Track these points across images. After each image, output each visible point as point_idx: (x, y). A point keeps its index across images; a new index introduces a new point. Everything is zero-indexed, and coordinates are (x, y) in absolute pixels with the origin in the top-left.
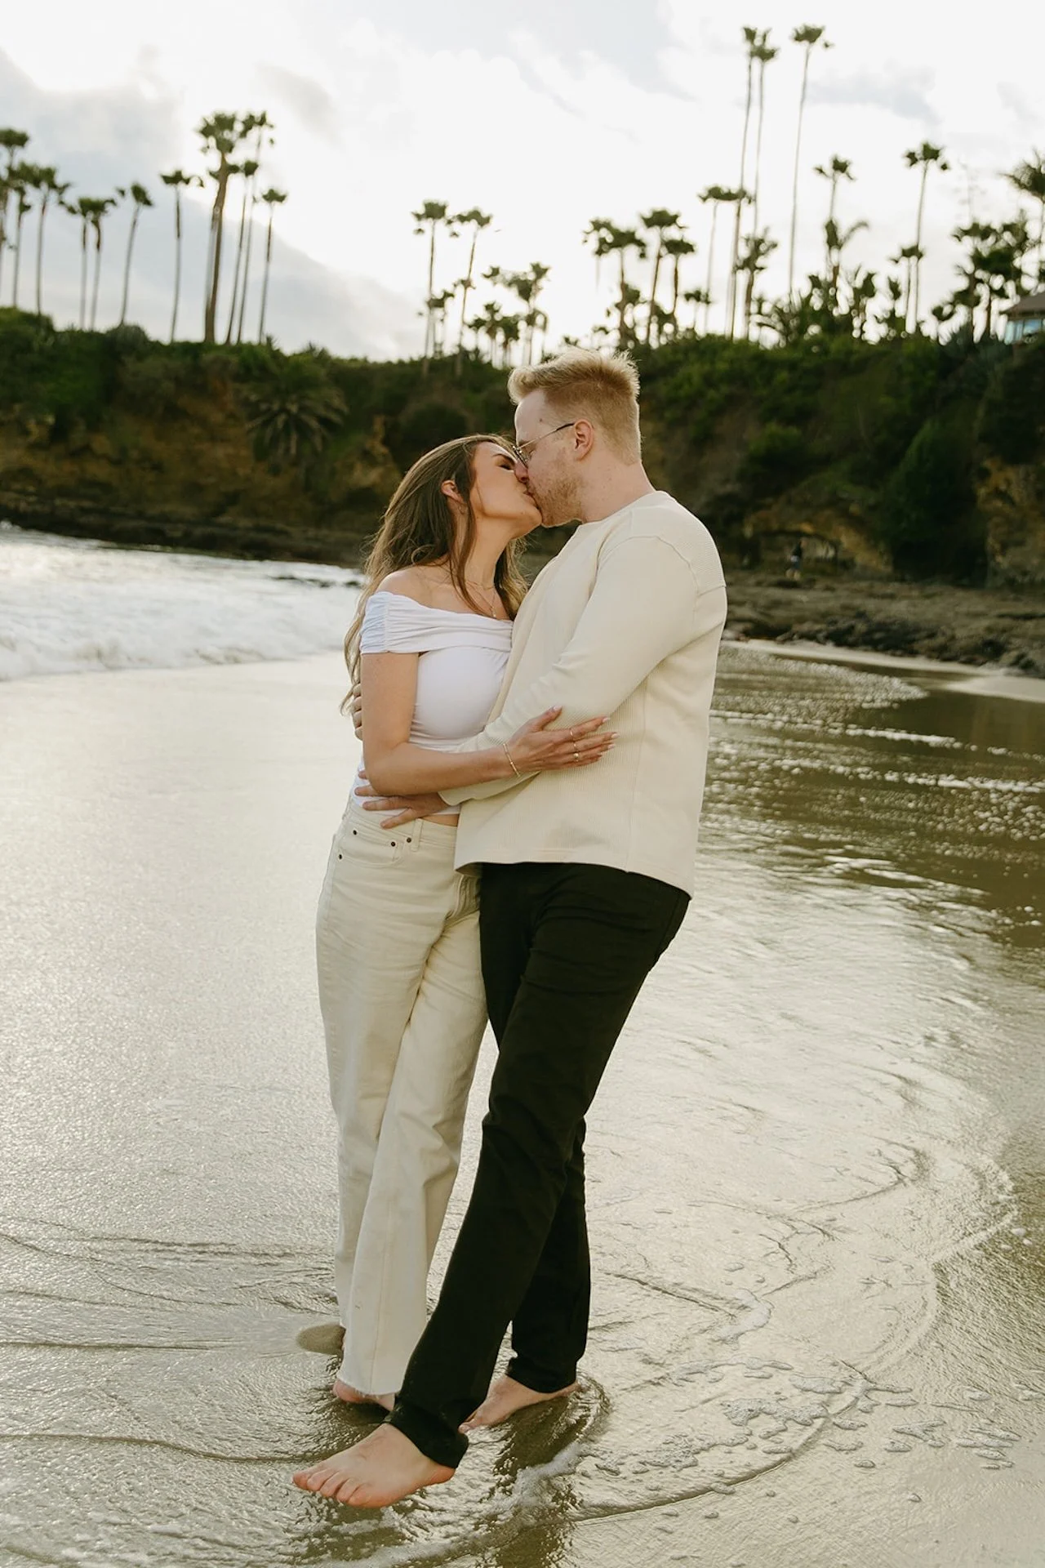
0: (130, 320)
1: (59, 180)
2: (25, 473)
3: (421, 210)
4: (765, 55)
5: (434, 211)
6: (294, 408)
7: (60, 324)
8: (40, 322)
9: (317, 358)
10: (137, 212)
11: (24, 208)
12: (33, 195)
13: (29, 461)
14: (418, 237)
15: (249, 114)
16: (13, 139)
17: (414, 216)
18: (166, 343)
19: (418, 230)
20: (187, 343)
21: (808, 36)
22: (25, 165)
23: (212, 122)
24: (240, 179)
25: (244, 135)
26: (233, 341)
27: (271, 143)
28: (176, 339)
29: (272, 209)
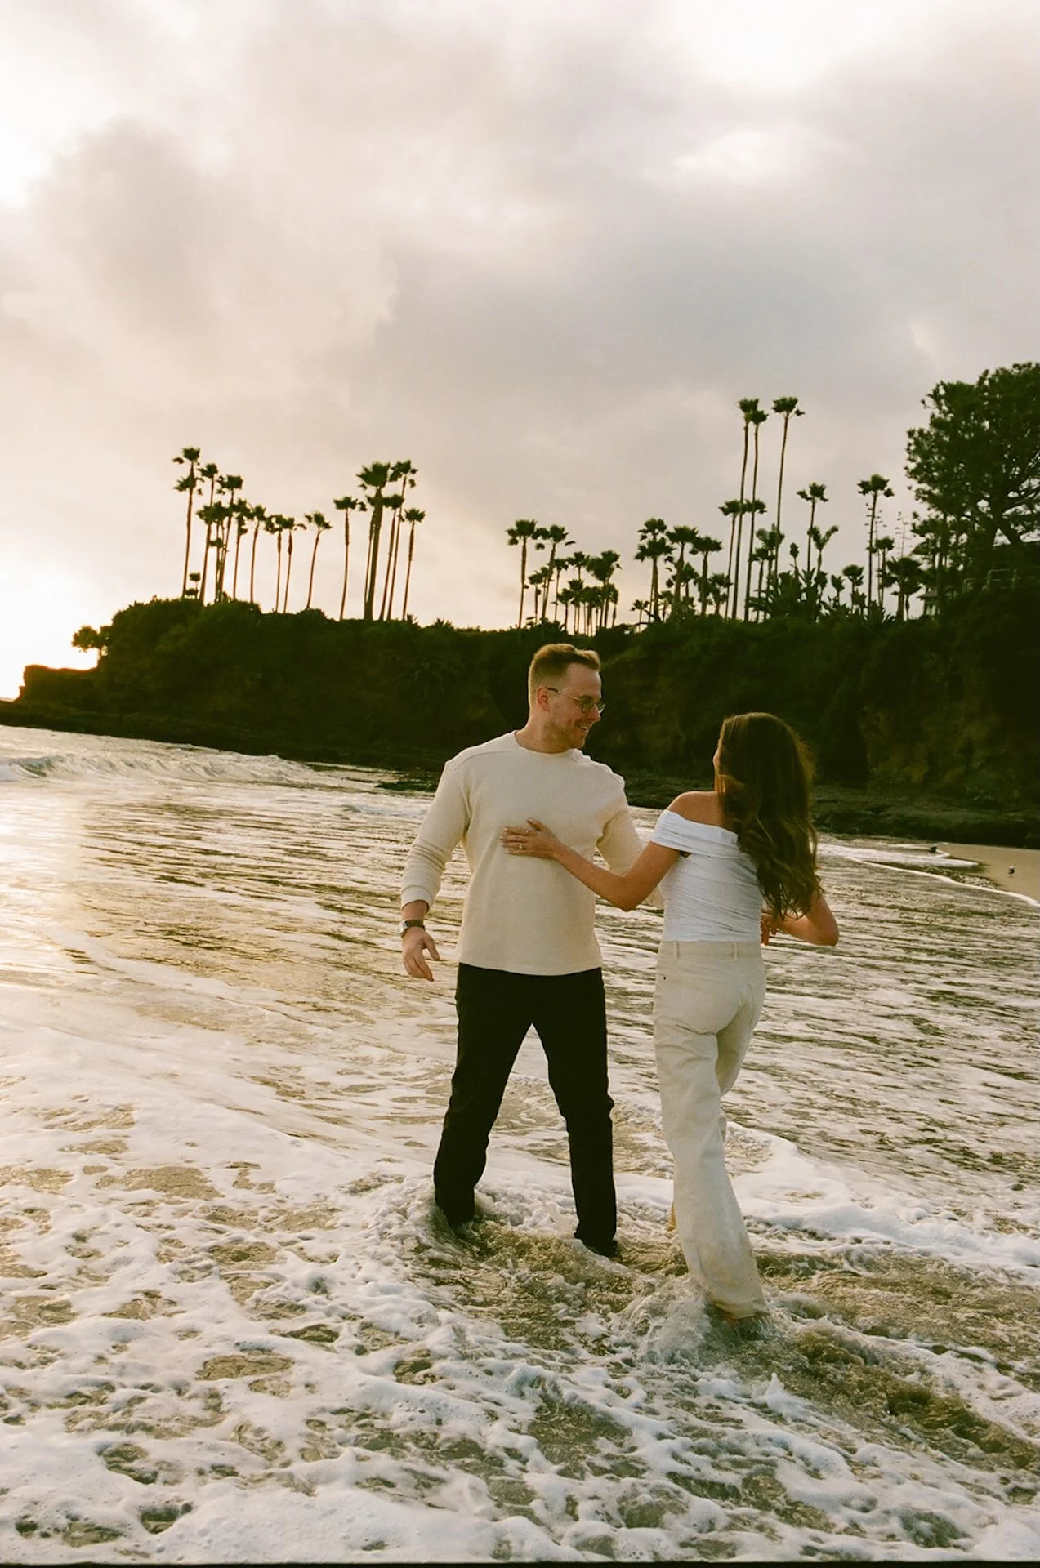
0: (312, 606)
1: (267, 514)
3: (515, 528)
4: (759, 418)
5: (524, 529)
6: (427, 666)
7: (266, 609)
8: (252, 608)
9: (441, 628)
10: (319, 533)
11: (241, 531)
12: (250, 525)
14: (514, 546)
15: (399, 464)
16: (234, 483)
17: (511, 532)
18: (337, 619)
19: (513, 542)
20: (352, 621)
21: (785, 406)
22: (242, 504)
23: (371, 470)
24: (390, 508)
25: (394, 478)
26: (385, 618)
27: (413, 483)
28: (344, 617)
29: (413, 525)
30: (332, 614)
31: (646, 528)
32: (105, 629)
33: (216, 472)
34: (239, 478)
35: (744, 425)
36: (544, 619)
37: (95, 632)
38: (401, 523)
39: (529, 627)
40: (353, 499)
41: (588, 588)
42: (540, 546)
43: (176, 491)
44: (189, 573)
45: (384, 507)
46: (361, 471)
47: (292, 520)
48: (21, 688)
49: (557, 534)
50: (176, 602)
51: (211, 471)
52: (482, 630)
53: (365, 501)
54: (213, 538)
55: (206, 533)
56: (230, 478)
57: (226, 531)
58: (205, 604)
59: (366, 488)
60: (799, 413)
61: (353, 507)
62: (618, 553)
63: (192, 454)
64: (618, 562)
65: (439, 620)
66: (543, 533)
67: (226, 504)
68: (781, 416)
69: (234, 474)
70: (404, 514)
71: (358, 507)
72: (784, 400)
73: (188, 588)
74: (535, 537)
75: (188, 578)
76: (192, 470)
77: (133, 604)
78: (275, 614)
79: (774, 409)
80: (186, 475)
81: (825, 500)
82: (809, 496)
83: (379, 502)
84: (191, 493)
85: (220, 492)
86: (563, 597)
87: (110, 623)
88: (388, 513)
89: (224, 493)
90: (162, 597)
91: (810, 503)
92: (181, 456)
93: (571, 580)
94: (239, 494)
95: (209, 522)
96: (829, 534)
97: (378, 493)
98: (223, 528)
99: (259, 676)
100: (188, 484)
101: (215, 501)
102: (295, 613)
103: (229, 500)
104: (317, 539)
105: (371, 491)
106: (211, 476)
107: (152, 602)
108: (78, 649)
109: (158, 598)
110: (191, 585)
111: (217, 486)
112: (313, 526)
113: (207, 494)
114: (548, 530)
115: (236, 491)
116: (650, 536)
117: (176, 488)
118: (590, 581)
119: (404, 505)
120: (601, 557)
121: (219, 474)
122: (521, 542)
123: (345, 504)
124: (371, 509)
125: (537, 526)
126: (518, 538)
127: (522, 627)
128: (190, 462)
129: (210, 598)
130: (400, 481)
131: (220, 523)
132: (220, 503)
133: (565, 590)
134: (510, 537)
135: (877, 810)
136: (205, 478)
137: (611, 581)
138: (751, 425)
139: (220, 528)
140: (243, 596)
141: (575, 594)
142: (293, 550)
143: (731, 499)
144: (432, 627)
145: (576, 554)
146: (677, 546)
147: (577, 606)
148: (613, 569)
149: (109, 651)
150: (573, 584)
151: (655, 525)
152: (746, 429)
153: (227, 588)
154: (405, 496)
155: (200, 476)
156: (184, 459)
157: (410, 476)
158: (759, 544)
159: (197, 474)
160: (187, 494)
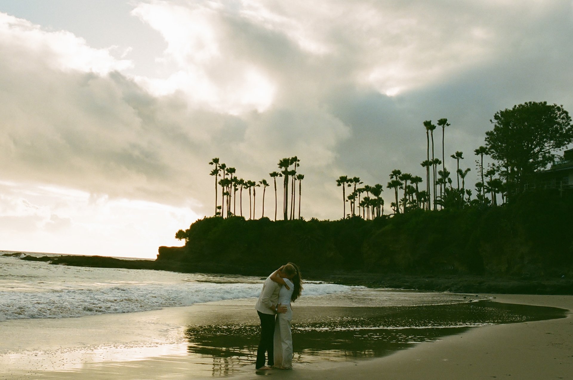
0: (265, 216)
1: (245, 182)
3: (339, 179)
4: (432, 128)
5: (343, 179)
6: (310, 237)
7: (247, 219)
8: (242, 219)
9: (314, 221)
10: (265, 187)
11: (236, 190)
12: (239, 187)
14: (339, 187)
15: (293, 158)
16: (232, 171)
17: (338, 181)
18: (274, 221)
19: (339, 185)
20: (280, 221)
21: (443, 122)
22: (235, 178)
23: (283, 161)
24: (291, 176)
25: (292, 163)
26: (292, 219)
27: (298, 165)
28: (277, 220)
29: (300, 181)
30: (272, 219)
31: (392, 174)
32: (187, 231)
33: (226, 167)
34: (234, 168)
35: (427, 131)
36: (354, 215)
37: (184, 232)
38: (296, 181)
39: (348, 218)
40: (277, 172)
41: (372, 200)
42: (349, 186)
43: (211, 175)
44: (217, 206)
45: (289, 175)
46: (279, 162)
47: (254, 183)
48: (158, 255)
49: (356, 180)
50: (213, 218)
51: (223, 166)
52: (330, 221)
53: (281, 173)
54: (225, 191)
55: (222, 190)
56: (230, 169)
57: (230, 189)
58: (224, 217)
59: (281, 168)
60: (448, 125)
61: (277, 176)
62: (381, 185)
63: (216, 161)
64: (382, 188)
65: (313, 218)
66: (351, 181)
67: (229, 179)
68: (441, 127)
69: (232, 167)
70: (296, 176)
71: (279, 175)
72: (441, 120)
73: (217, 212)
74: (347, 182)
75: (217, 208)
76: (216, 167)
77: (197, 220)
78: (250, 220)
79: (438, 124)
80: (215, 168)
81: (463, 158)
82: (456, 157)
84: (216, 176)
85: (227, 174)
86: (362, 204)
87: (189, 228)
88: (290, 177)
89: (228, 175)
90: (208, 216)
91: (456, 160)
92: (212, 161)
93: (364, 197)
94: (234, 175)
95: (223, 186)
96: (466, 171)
97: (286, 170)
98: (229, 188)
100: (215, 172)
101: (225, 178)
102: (258, 219)
103: (230, 177)
104: (265, 190)
105: (283, 169)
106: (223, 169)
107: (204, 219)
108: (177, 239)
109: (207, 217)
110: (218, 211)
111: (226, 172)
112: (262, 185)
113: (222, 175)
114: (352, 179)
115: (233, 173)
116: (395, 177)
117: (211, 174)
118: (372, 197)
119: (296, 174)
120: (375, 187)
121: (227, 168)
122: (342, 185)
123: (274, 175)
124: (284, 176)
125: (348, 178)
126: (341, 183)
127: (345, 218)
128: (216, 164)
129: (225, 216)
130: (294, 164)
131: (228, 186)
132: (227, 178)
133: (362, 201)
134: (337, 183)
136: (221, 169)
137: (380, 196)
138: (430, 131)
139: (228, 188)
140: (238, 214)
141: (366, 202)
142: (256, 194)
143: (424, 161)
144: (310, 221)
145: (366, 186)
146: (404, 182)
147: (368, 207)
148: (381, 191)
149: (189, 239)
150: (365, 199)
151: (396, 173)
152: (428, 133)
153: (232, 211)
154: (296, 171)
155: (219, 169)
156: (213, 163)
157: (297, 163)
158: (439, 177)
159: (218, 168)
160: (215, 176)
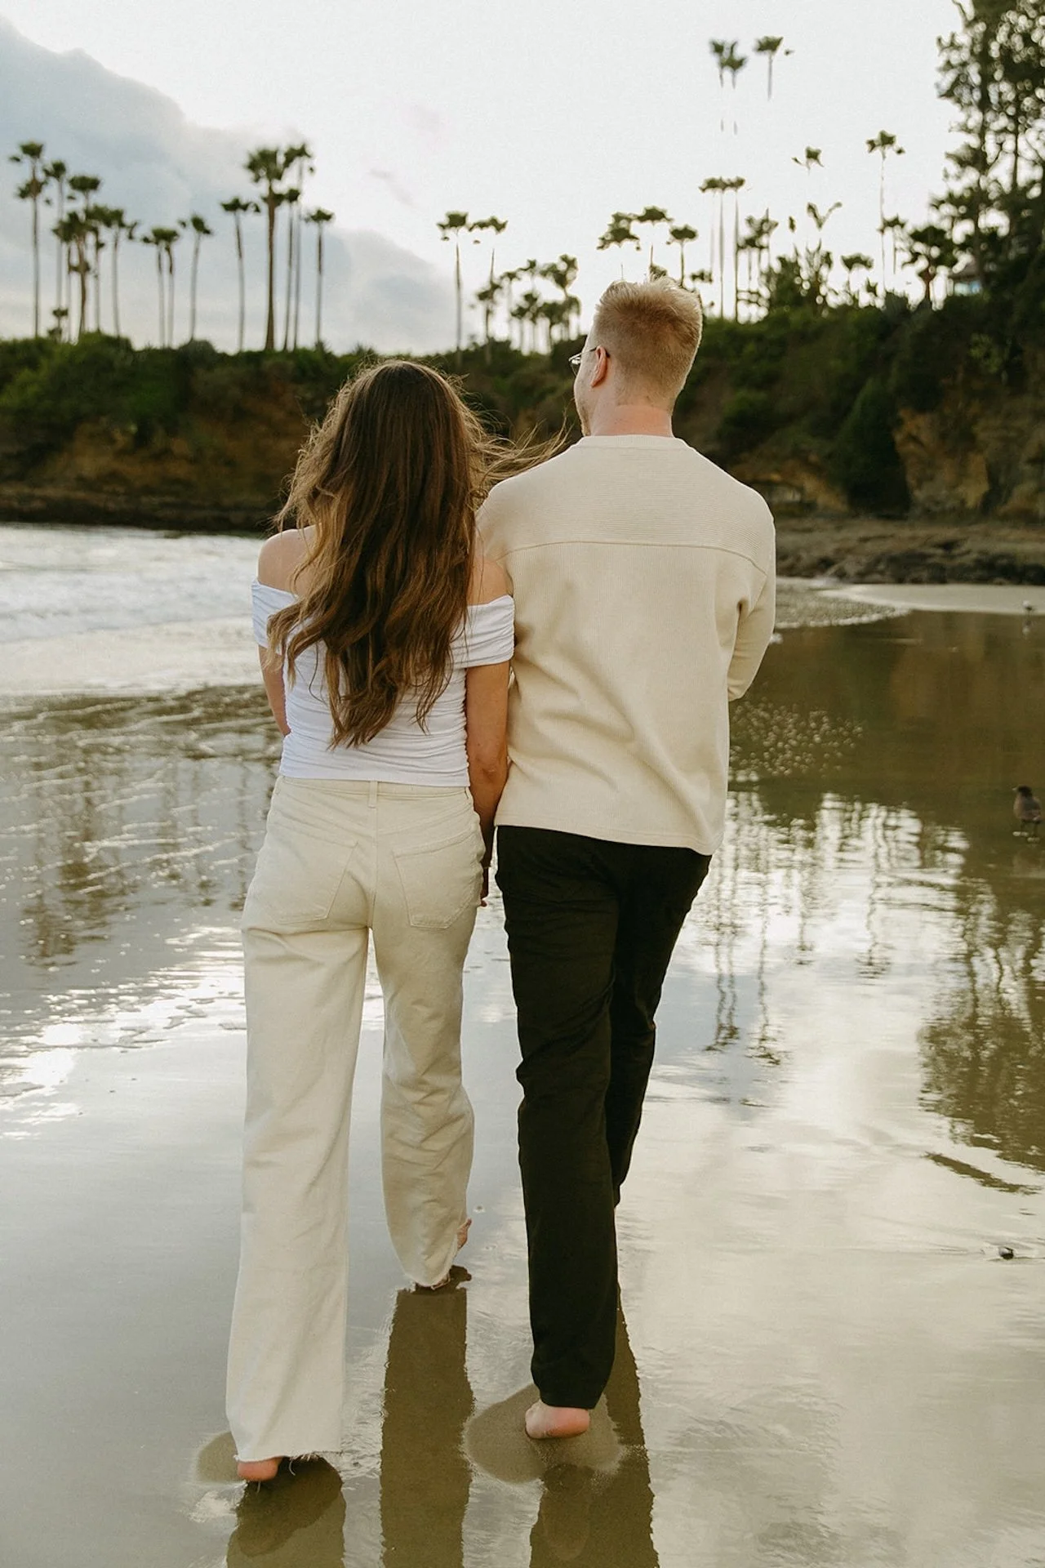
0: (198, 336)
1: (128, 219)
2: (113, 476)
3: (445, 221)
5: (457, 221)
7: (138, 345)
8: (120, 343)
9: (362, 355)
10: (198, 241)
11: (99, 245)
13: (116, 465)
15: (291, 147)
16: (87, 184)
17: (440, 226)
18: (233, 353)
19: (444, 238)
20: (252, 352)
21: (769, 46)
22: (100, 207)
23: (258, 157)
24: (286, 205)
25: (287, 166)
26: (290, 348)
27: (310, 171)
28: (243, 349)
29: (320, 228)
33: (66, 172)
34: (95, 177)
35: (719, 72)
36: (489, 336)
38: (302, 224)
39: (470, 348)
40: (244, 198)
42: (477, 243)
43: (16, 200)
45: (279, 205)
46: (247, 160)
49: (498, 225)
51: (58, 170)
53: (257, 201)
56: (83, 178)
58: (65, 343)
59: (255, 183)
61: (245, 210)
62: (576, 256)
63: (33, 151)
64: (577, 265)
65: (358, 346)
66: (481, 227)
67: (80, 212)
68: (764, 57)
69: (90, 173)
71: (251, 208)
72: (766, 37)
74: (470, 232)
76: (34, 171)
78: (150, 350)
79: (755, 51)
80: (28, 177)
81: (823, 165)
82: (803, 161)
83: (274, 200)
84: (36, 202)
85: (71, 198)
86: (517, 314)
88: (284, 212)
89: (76, 198)
90: (10, 336)
92: (18, 152)
93: (525, 294)
94: (97, 199)
96: (830, 209)
97: (272, 187)
99: (133, 428)
100: (31, 190)
101: (67, 210)
102: (176, 347)
103: (84, 206)
104: (197, 251)
105: (263, 188)
106: (59, 178)
111: (67, 189)
112: (192, 235)
113: (55, 201)
114: (486, 220)
115: (92, 194)
117: (16, 196)
118: (549, 293)
119: (302, 202)
120: (558, 263)
121: (69, 174)
124: (264, 207)
125: (472, 216)
127: (462, 348)
128: (31, 161)
129: (70, 337)
130: (295, 169)
131: (83, 242)
132: (74, 212)
133: (518, 305)
134: (438, 231)
135: (948, 546)
136: (50, 181)
137: (572, 289)
138: (728, 74)
140: (109, 330)
141: (531, 309)
144: (351, 354)
147: (535, 322)
148: (573, 275)
150: (528, 298)
152: (722, 78)
154: (303, 190)
155: (45, 179)
156: (23, 157)
157: (306, 162)
159: (41, 176)
160: (28, 202)
